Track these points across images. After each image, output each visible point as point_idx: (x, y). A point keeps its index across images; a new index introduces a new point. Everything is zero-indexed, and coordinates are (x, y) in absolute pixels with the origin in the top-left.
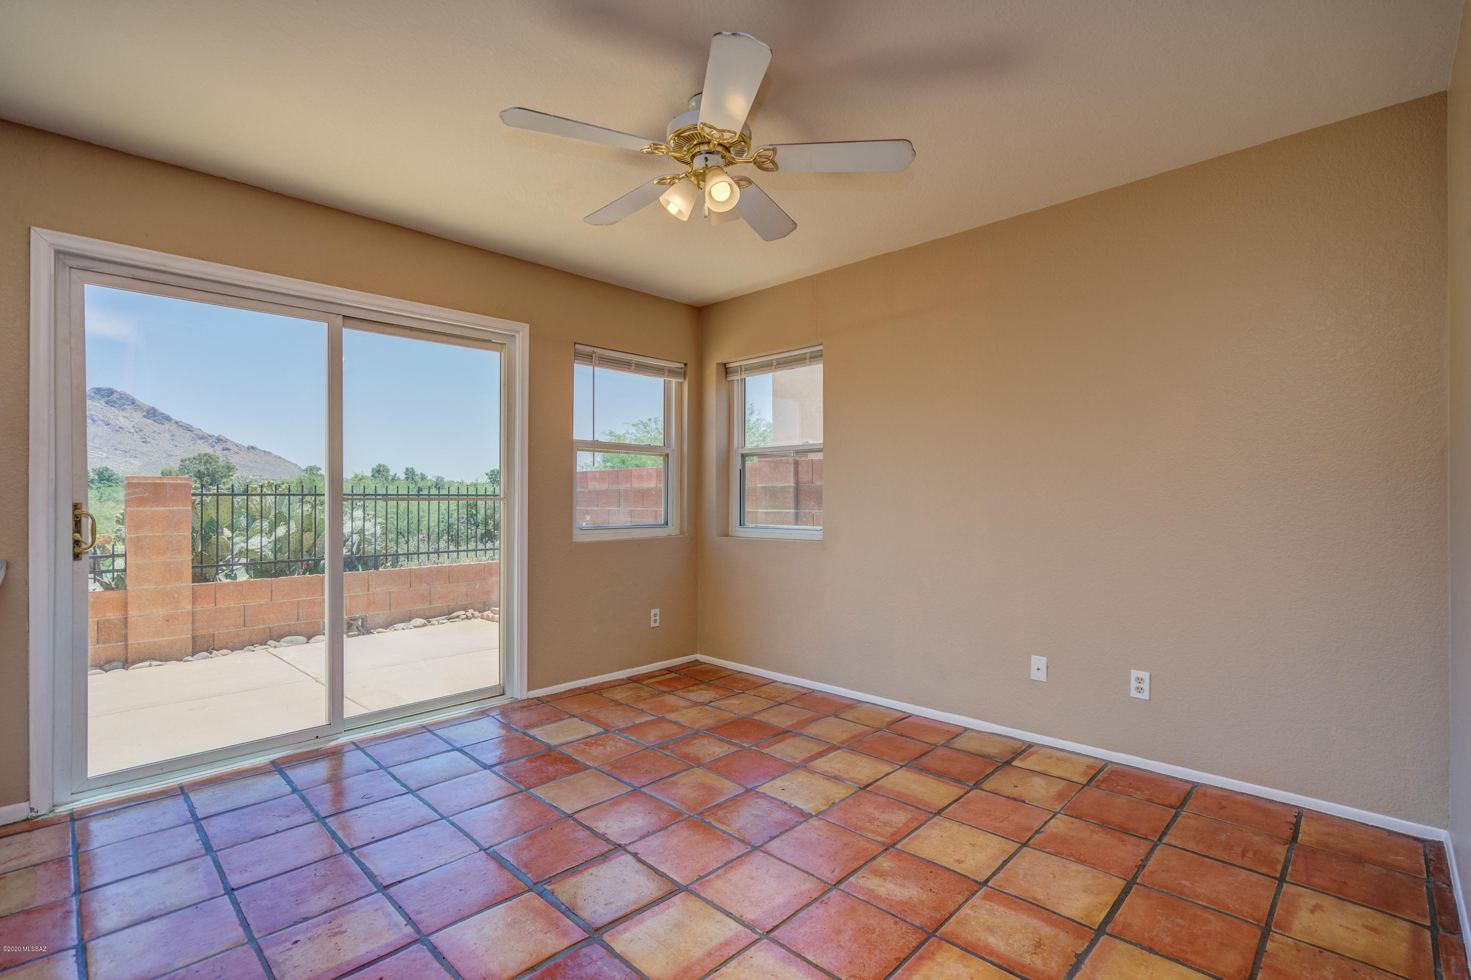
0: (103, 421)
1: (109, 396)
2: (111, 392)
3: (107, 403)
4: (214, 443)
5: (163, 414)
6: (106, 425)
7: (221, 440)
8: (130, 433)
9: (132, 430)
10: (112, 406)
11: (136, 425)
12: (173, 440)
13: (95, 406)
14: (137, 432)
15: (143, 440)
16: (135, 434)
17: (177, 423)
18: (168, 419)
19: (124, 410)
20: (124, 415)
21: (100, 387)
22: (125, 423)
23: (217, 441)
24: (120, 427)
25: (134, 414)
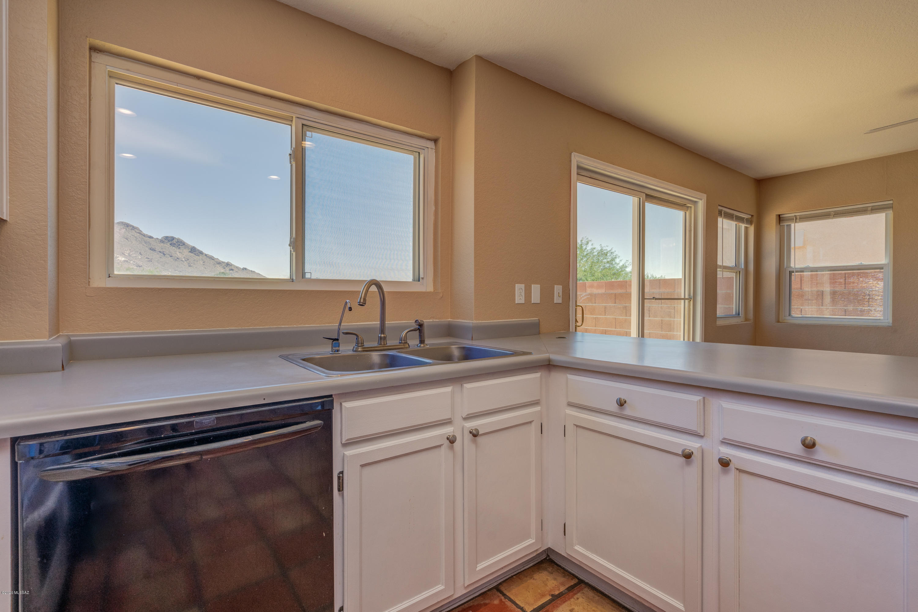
0: (169, 254)
1: (172, 241)
2: (173, 238)
3: (171, 244)
4: (225, 266)
5: (199, 250)
6: (170, 257)
7: (229, 265)
8: (182, 261)
9: (184, 260)
10: (173, 246)
11: (185, 257)
12: (204, 265)
13: (165, 246)
14: (186, 261)
15: (190, 265)
16: (185, 262)
17: (206, 255)
18: (201, 253)
19: (179, 248)
20: (180, 251)
21: (167, 236)
22: (179, 255)
23: (226, 265)
24: (177, 258)
25: (184, 250)
